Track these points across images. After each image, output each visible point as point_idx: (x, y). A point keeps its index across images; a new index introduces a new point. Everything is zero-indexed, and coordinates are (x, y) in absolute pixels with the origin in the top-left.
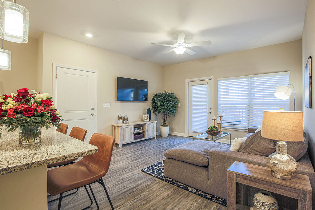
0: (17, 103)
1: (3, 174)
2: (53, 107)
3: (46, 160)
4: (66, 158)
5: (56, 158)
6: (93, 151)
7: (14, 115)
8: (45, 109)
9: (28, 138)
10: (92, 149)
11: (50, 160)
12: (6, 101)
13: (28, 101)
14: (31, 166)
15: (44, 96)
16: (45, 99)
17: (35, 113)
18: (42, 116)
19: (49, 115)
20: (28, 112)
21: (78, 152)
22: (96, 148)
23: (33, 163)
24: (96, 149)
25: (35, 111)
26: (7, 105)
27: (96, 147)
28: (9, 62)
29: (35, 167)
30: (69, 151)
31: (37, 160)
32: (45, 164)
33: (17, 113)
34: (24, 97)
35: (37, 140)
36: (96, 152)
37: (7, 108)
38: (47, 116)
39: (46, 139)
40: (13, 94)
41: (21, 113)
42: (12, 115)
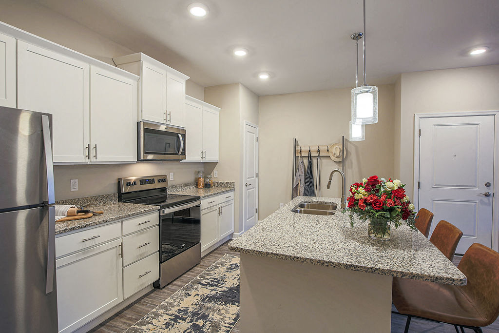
0: (367, 193)
1: (352, 270)
2: (405, 200)
3: (390, 270)
4: (414, 277)
5: (401, 272)
6: (456, 282)
7: (364, 207)
8: (395, 202)
9: (377, 232)
10: (456, 277)
11: (395, 272)
12: (357, 190)
13: (377, 191)
14: (375, 271)
15: (396, 184)
16: (396, 188)
17: (384, 207)
18: (391, 210)
19: (399, 210)
20: (377, 205)
21: (432, 274)
22: (462, 278)
23: (377, 269)
24: (461, 280)
25: (384, 204)
26: (358, 194)
27: (462, 276)
28: (363, 132)
29: (379, 273)
30: (420, 267)
31: (382, 267)
32: (388, 274)
33: (367, 205)
34: (374, 186)
35: (386, 237)
36: (462, 284)
37: (358, 198)
38: (397, 211)
39: (396, 236)
40: (365, 180)
41: (370, 204)
42: (362, 206)
